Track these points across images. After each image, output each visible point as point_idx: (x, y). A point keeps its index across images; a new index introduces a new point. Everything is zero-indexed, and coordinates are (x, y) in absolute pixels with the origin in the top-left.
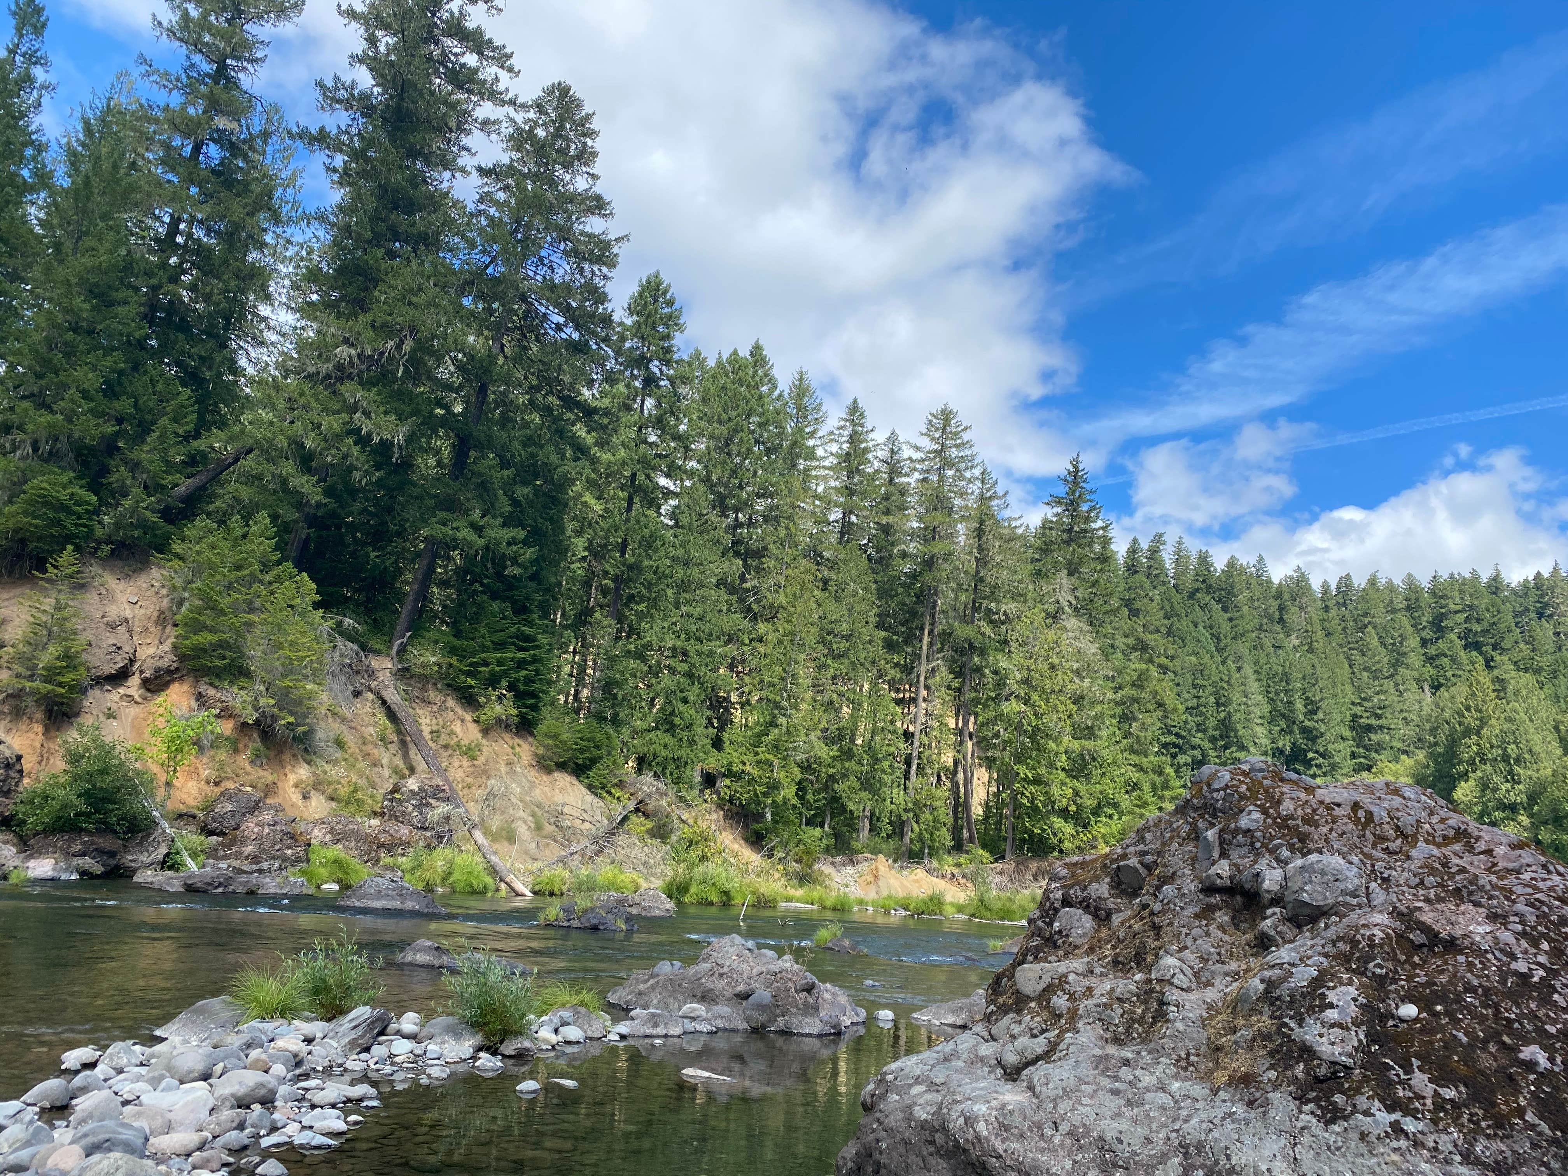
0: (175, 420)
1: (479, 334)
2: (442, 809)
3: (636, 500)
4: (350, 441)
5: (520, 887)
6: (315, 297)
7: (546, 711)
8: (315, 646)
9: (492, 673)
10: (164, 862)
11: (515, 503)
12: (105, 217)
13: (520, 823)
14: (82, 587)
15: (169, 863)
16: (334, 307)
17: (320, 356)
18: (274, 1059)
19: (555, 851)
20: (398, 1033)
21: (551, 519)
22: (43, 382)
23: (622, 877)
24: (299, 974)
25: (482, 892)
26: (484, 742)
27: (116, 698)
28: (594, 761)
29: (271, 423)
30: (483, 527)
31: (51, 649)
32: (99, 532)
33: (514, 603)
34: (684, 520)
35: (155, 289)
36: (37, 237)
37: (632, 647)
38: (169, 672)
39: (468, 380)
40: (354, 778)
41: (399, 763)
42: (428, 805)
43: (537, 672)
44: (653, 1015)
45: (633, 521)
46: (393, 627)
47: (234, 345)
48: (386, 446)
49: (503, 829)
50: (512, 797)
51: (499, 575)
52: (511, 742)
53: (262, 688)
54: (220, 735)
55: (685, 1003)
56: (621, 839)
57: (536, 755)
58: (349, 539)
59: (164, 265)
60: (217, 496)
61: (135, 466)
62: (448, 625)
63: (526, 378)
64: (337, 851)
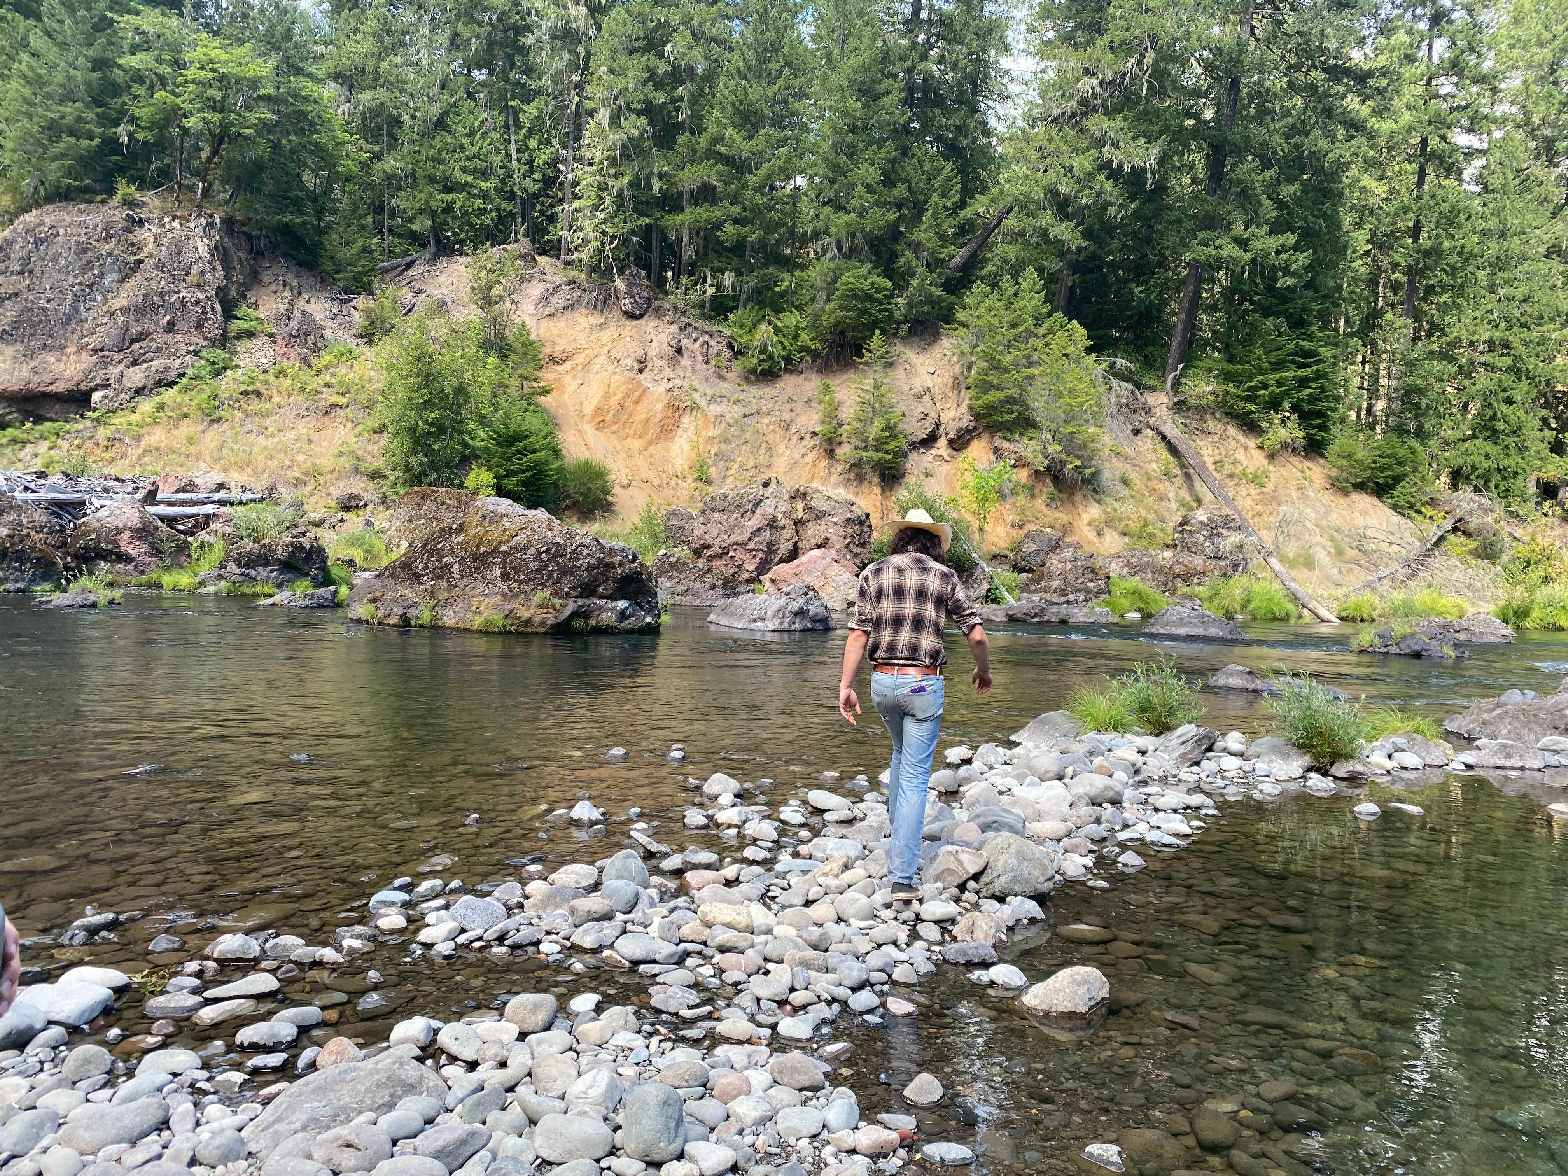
0: (944, 195)
1: (1225, 21)
2: (1233, 539)
3: (1429, 170)
4: (1102, 177)
5: (1324, 613)
6: (1051, 34)
7: (1335, 430)
8: (1092, 390)
9: (1272, 395)
10: (987, 597)
11: (1281, 205)
12: (861, 14)
13: (1318, 549)
14: (891, 365)
15: (991, 597)
16: (1070, 39)
17: (1063, 95)
18: (1117, 766)
19: (1362, 577)
20: (1225, 750)
21: (1325, 216)
22: (836, 186)
23: (1443, 601)
24: (1125, 694)
25: (1286, 619)
26: (1271, 468)
27: (930, 459)
28: (1397, 480)
29: (1026, 177)
30: (1248, 239)
31: (876, 422)
32: (897, 315)
33: (1289, 317)
34: (1496, 182)
35: (909, 71)
36: (812, 53)
37: (1435, 347)
38: (968, 431)
39: (1218, 79)
40: (1143, 513)
41: (1185, 495)
42: (1219, 535)
43: (1322, 389)
44: (1505, 746)
45: (1426, 198)
46: (1164, 363)
47: (983, 107)
48: (1138, 174)
49: (1299, 555)
50: (1307, 523)
51: (1270, 289)
52: (1300, 466)
53: (1049, 436)
54: (1018, 484)
55: (1544, 735)
56: (1437, 561)
57: (1330, 477)
58: (1112, 279)
59: (914, 45)
60: (986, 260)
61: (917, 247)
62: (1219, 352)
63: (1283, 58)
64: (1135, 582)
